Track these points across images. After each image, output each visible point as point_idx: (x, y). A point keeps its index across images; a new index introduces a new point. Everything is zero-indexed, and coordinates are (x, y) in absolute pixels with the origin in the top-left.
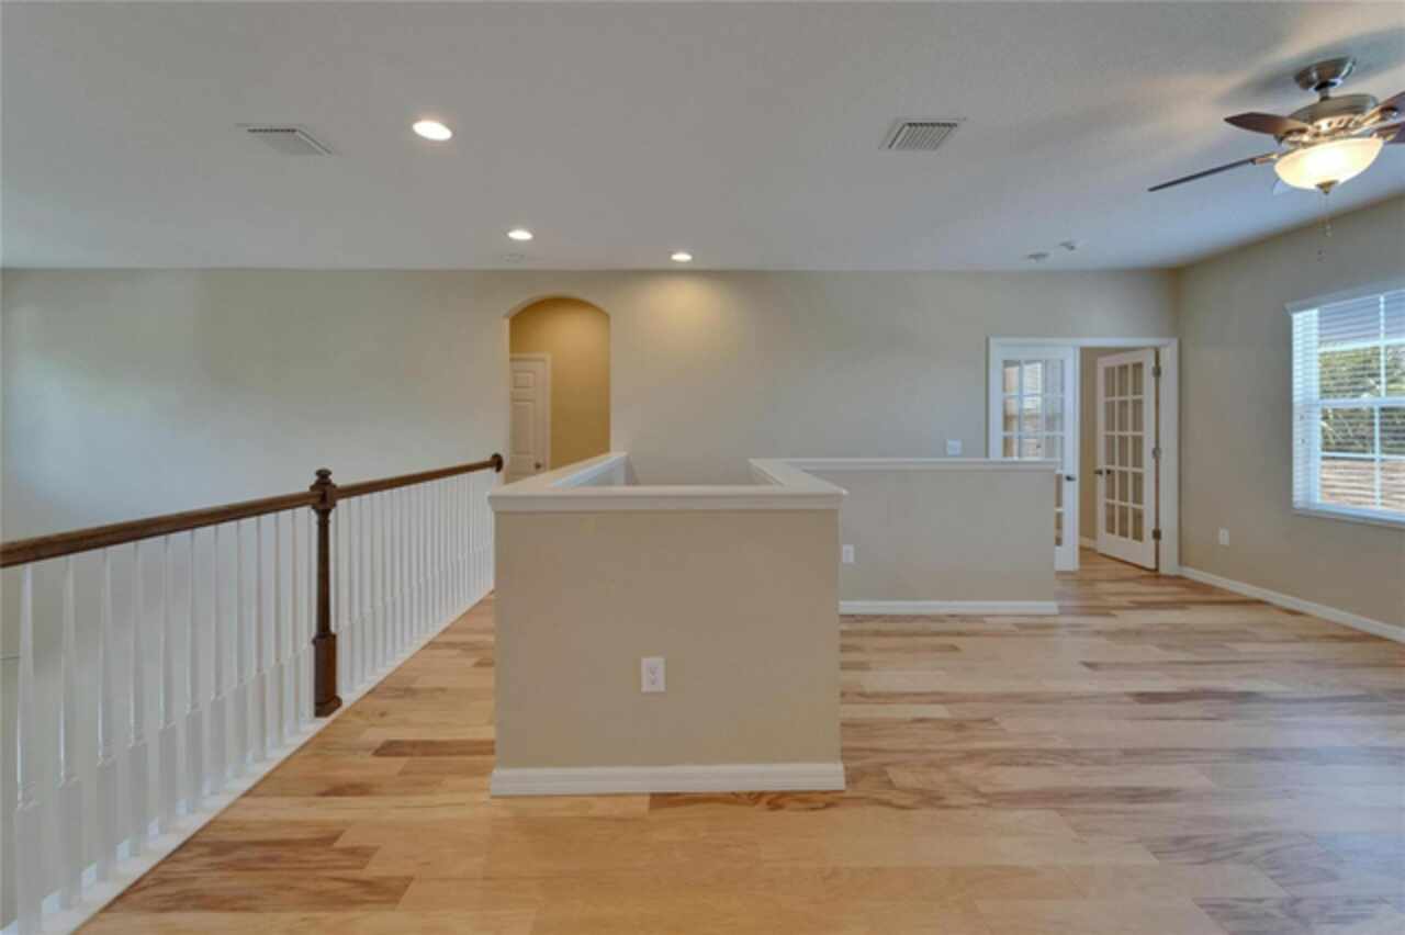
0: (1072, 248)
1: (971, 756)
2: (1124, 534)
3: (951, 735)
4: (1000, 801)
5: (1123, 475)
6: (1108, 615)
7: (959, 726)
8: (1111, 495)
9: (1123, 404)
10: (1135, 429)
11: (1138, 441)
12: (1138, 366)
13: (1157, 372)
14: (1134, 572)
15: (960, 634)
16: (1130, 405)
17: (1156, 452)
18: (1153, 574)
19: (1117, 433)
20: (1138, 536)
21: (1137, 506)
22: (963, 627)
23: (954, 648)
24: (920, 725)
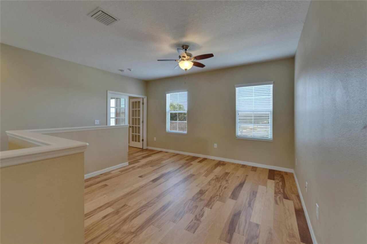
0: (130, 71)
1: (125, 221)
2: (136, 141)
3: (116, 217)
4: (138, 231)
5: (136, 127)
6: (138, 162)
7: (117, 212)
8: (133, 132)
9: (136, 110)
10: (138, 116)
11: (139, 119)
12: (139, 102)
13: (143, 104)
14: (139, 150)
15: (106, 180)
16: (137, 111)
17: (143, 122)
18: (142, 149)
19: (134, 117)
20: (139, 141)
21: (139, 134)
22: (105, 177)
23: (106, 185)
24: (105, 219)
